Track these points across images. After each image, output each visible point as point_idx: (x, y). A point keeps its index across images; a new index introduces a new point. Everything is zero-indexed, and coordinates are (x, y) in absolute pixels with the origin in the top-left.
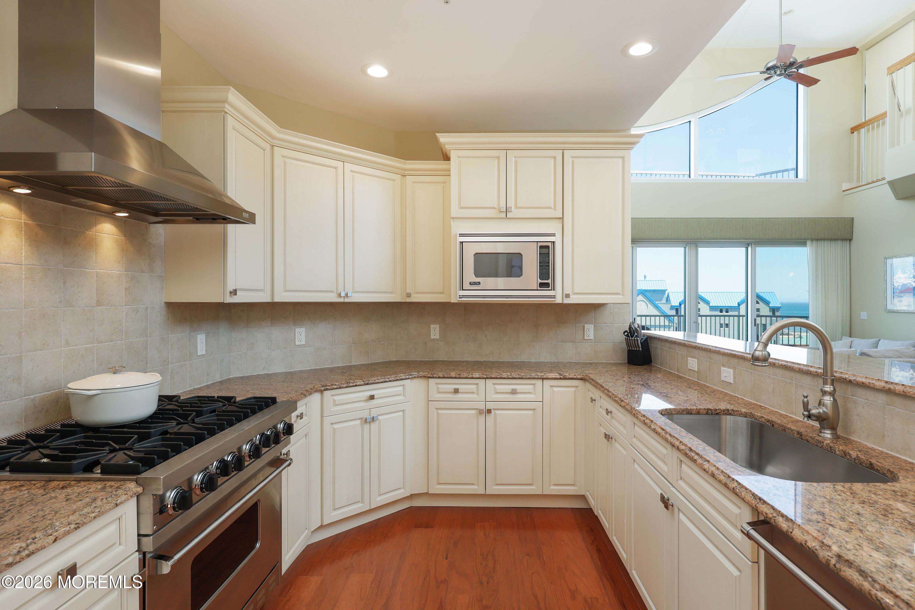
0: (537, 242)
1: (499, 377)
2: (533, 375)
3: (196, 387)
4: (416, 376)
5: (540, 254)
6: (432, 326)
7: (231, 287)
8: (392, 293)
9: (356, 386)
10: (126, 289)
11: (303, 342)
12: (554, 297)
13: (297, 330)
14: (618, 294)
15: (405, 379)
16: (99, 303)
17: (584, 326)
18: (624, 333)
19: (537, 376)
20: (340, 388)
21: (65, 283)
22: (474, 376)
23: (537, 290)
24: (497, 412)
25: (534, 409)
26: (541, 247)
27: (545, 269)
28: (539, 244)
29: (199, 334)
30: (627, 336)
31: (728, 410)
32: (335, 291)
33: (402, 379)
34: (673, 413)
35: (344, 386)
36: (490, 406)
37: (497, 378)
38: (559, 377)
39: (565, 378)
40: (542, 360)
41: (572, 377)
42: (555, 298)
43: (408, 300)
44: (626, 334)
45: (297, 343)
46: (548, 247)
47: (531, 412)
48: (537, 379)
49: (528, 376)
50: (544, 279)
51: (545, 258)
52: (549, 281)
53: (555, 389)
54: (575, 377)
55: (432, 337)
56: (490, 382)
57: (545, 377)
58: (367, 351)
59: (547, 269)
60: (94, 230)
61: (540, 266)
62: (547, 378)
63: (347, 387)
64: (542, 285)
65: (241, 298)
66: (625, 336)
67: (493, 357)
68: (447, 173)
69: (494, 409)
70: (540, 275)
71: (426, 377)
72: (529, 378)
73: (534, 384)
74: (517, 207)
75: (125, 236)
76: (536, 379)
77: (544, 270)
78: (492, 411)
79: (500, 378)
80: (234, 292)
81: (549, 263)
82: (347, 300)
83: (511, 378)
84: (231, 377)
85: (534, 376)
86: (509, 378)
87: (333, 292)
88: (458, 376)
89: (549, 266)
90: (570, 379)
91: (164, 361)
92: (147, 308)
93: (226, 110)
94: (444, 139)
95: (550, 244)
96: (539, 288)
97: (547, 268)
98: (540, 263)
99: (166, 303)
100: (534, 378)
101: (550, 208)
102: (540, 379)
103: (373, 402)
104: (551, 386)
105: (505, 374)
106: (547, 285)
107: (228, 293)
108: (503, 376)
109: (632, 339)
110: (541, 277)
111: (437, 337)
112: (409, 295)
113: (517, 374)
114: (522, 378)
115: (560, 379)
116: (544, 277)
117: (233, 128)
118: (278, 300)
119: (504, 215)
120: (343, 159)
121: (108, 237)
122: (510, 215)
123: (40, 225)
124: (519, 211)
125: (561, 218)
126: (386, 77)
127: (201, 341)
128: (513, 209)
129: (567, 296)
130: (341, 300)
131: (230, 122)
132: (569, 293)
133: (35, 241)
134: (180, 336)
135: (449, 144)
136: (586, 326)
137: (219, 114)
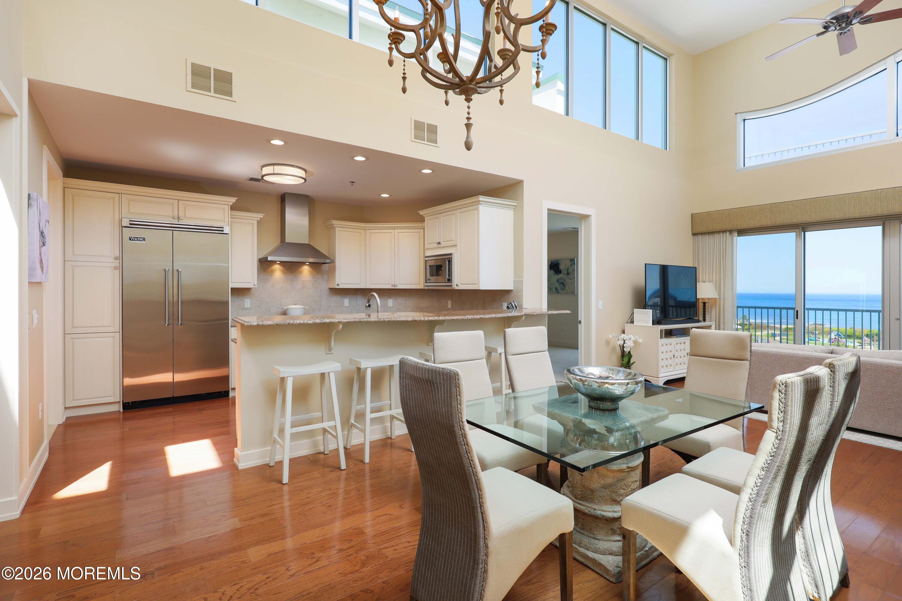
5: (448, 264)
6: (449, 301)
7: (337, 283)
8: (419, 284)
10: (313, 284)
13: (389, 300)
14: (476, 284)
16: (303, 288)
21: (292, 283)
26: (448, 261)
28: (447, 259)
29: (345, 300)
45: (389, 306)
46: (450, 261)
50: (449, 277)
51: (450, 266)
52: (451, 278)
55: (449, 307)
60: (301, 268)
64: (448, 280)
65: (341, 286)
68: (426, 228)
74: (444, 242)
75: (312, 269)
77: (449, 272)
80: (338, 285)
82: (396, 288)
87: (390, 284)
89: (450, 270)
92: (321, 289)
93: (334, 226)
94: (422, 213)
95: (450, 259)
96: (446, 282)
98: (448, 268)
99: (329, 288)
106: (450, 280)
107: (336, 285)
111: (450, 307)
117: (339, 231)
118: (367, 287)
119: (439, 246)
120: (394, 228)
121: (306, 269)
122: (441, 246)
123: (286, 269)
124: (444, 243)
125: (456, 245)
126: (390, 196)
127: (346, 302)
128: (442, 243)
129: (457, 285)
130: (394, 288)
131: (337, 229)
132: (459, 284)
133: (284, 273)
134: (336, 299)
135: (424, 214)
136: (503, 303)
137: (334, 228)
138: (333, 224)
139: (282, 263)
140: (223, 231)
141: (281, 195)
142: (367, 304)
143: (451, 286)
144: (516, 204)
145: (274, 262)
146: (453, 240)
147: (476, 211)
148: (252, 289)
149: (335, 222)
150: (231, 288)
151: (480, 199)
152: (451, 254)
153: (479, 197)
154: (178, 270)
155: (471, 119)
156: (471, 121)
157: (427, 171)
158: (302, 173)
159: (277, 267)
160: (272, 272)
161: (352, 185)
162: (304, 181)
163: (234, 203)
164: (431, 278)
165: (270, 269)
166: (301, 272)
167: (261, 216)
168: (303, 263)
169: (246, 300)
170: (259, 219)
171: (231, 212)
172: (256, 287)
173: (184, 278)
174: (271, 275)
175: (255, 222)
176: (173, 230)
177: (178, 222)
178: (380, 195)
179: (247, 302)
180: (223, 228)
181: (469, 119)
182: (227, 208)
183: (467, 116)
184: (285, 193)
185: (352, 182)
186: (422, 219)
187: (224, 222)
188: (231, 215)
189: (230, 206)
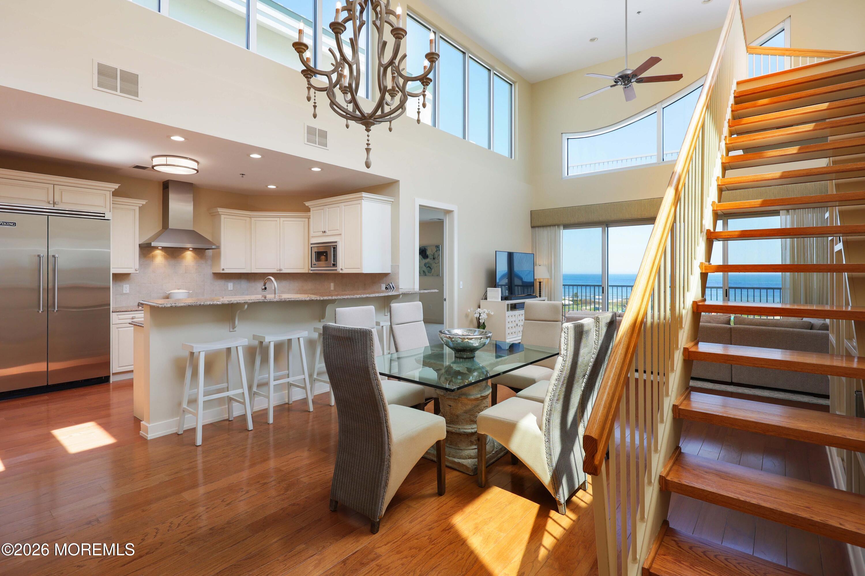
0: (332, 246)
6: (331, 284)
7: (222, 268)
8: (304, 269)
10: (196, 269)
14: (359, 268)
16: (186, 273)
21: (175, 268)
23: (331, 267)
26: (333, 248)
29: (229, 283)
46: (335, 248)
50: (334, 262)
51: (334, 253)
52: (336, 263)
55: (331, 289)
59: (335, 258)
60: (184, 254)
64: (333, 265)
65: (227, 271)
70: (333, 260)
75: (195, 254)
80: (223, 270)
82: (281, 272)
87: (275, 269)
89: (336, 256)
92: (204, 274)
94: (307, 204)
95: (335, 246)
98: (333, 255)
99: (213, 273)
106: (335, 265)
107: (221, 270)
111: (333, 289)
117: (225, 218)
118: (253, 272)
119: (324, 234)
120: (280, 217)
121: (189, 255)
122: (326, 234)
123: (168, 255)
124: (329, 232)
125: (341, 234)
126: (277, 187)
127: (230, 285)
128: (327, 232)
129: (341, 269)
130: (279, 272)
131: (223, 217)
132: (343, 268)
133: (166, 258)
134: (220, 283)
135: (310, 206)
136: (382, 285)
137: (220, 215)
138: (219, 212)
139: (164, 249)
140: (104, 217)
141: (163, 183)
142: (263, 287)
143: (336, 270)
144: (393, 200)
145: (156, 248)
146: (338, 230)
147: (359, 205)
148: (131, 274)
149: (220, 210)
150: (113, 274)
151: (363, 195)
152: (336, 242)
153: (362, 194)
154: (54, 256)
155: (370, 144)
156: (370, 147)
157: (316, 169)
158: (194, 165)
159: (158, 253)
160: (153, 257)
161: (243, 177)
162: (196, 172)
163: (116, 190)
164: (316, 263)
165: (151, 254)
166: (183, 258)
167: (144, 202)
168: (187, 249)
169: (124, 286)
170: (142, 205)
171: (112, 198)
172: (138, 272)
173: (62, 263)
174: (152, 260)
175: (137, 209)
176: (48, 215)
177: (54, 207)
178: (267, 186)
179: (126, 288)
180: (105, 214)
181: (368, 144)
182: (109, 195)
183: (367, 142)
184: (168, 181)
185: (243, 175)
186: (308, 210)
187: (105, 207)
188: (112, 201)
189: (112, 192)
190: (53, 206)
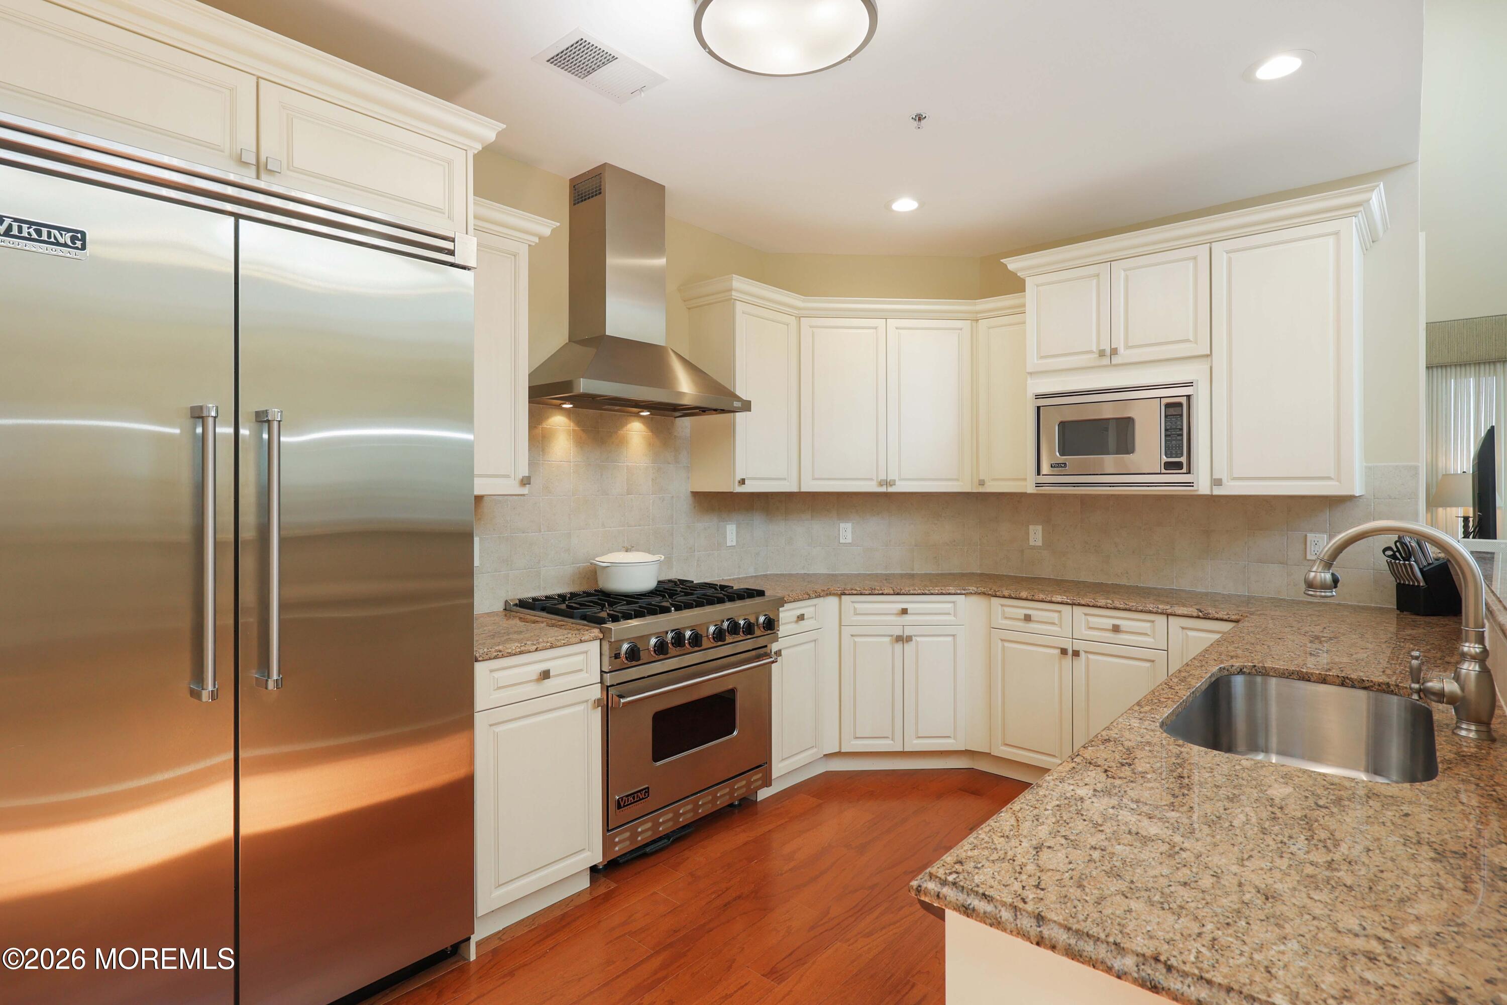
0: (1160, 398)
1: (1091, 604)
2: (1150, 607)
3: (725, 578)
4: (973, 592)
5: (1166, 416)
7: (739, 477)
8: (957, 480)
9: (882, 594)
10: (653, 479)
11: (849, 540)
12: (1190, 484)
13: (842, 525)
14: (1329, 478)
15: (954, 594)
16: (629, 492)
17: (1306, 535)
18: (1384, 551)
19: (1155, 609)
20: (861, 594)
21: (601, 475)
22: (1054, 599)
23: (1160, 474)
24: (1091, 656)
25: (1153, 661)
26: (1168, 406)
27: (1176, 440)
28: (1164, 401)
29: (729, 524)
30: (1394, 557)
31: (1388, 684)
32: (875, 478)
33: (949, 594)
34: (1271, 674)
35: (867, 592)
36: (1079, 646)
37: (1089, 606)
38: (1195, 614)
39: (1206, 617)
40: (1219, 590)
41: (1221, 616)
42: (1193, 486)
43: (981, 490)
44: (1389, 553)
46: (1180, 405)
47: (1148, 664)
48: (1156, 613)
49: (1140, 608)
50: (1174, 455)
51: (1176, 423)
52: (1183, 459)
53: (1191, 634)
54: (1226, 617)
55: (1032, 543)
56: (1078, 610)
57: (1169, 611)
58: (936, 557)
59: (1179, 440)
60: (625, 429)
61: (1166, 436)
62: (1174, 613)
63: (870, 594)
64: (1169, 466)
65: (751, 487)
66: (1388, 556)
67: (1129, 579)
68: (1020, 310)
69: (1086, 652)
70: (1165, 449)
71: (985, 594)
72: (1141, 611)
73: (1153, 622)
74: (1128, 347)
75: (652, 432)
76: (1153, 613)
77: (1174, 442)
78: (1082, 654)
79: (1093, 606)
80: (742, 482)
81: (1182, 429)
82: (891, 490)
83: (1111, 608)
84: (768, 573)
85: (1151, 609)
86: (1107, 608)
87: (871, 479)
88: (1030, 598)
89: (1182, 435)
90: (1217, 619)
91: (691, 548)
92: (673, 497)
93: (733, 297)
94: (1013, 265)
95: (1184, 400)
96: (1163, 471)
97: (1179, 438)
98: (1166, 430)
99: (692, 492)
100: (1150, 612)
101: (1188, 341)
102: (1162, 613)
103: (906, 618)
104: (1183, 628)
105: (1103, 601)
106: (1179, 465)
107: (737, 483)
108: (1099, 604)
109: (1404, 564)
110: (1169, 453)
111: (1039, 543)
112: (982, 483)
113: (1122, 603)
114: (1130, 610)
115: (1198, 617)
116: (1174, 452)
117: (743, 313)
118: (804, 490)
119: (1107, 361)
120: (885, 316)
121: (636, 429)
122: (1116, 360)
123: (583, 430)
124: (1133, 351)
125: (1212, 355)
126: (922, 205)
127: (731, 531)
128: (1121, 350)
129: (1214, 482)
130: (883, 489)
131: (741, 310)
132: (1226, 478)
133: (579, 443)
134: (707, 524)
135: (1022, 269)
136: (1310, 536)
137: (729, 302)
138: (731, 290)
140: (451, 253)
141: (572, 180)
149: (737, 283)
152: (1189, 384)
154: (262, 417)
160: (546, 438)
165: (540, 427)
166: (622, 442)
167: (546, 228)
170: (537, 241)
172: (526, 490)
174: (543, 450)
175: (524, 251)
176: (237, 217)
177: (258, 177)
180: (453, 240)
182: (463, 165)
184: (604, 166)
185: (920, 118)
187: (459, 218)
189: (475, 156)
190: (254, 174)
